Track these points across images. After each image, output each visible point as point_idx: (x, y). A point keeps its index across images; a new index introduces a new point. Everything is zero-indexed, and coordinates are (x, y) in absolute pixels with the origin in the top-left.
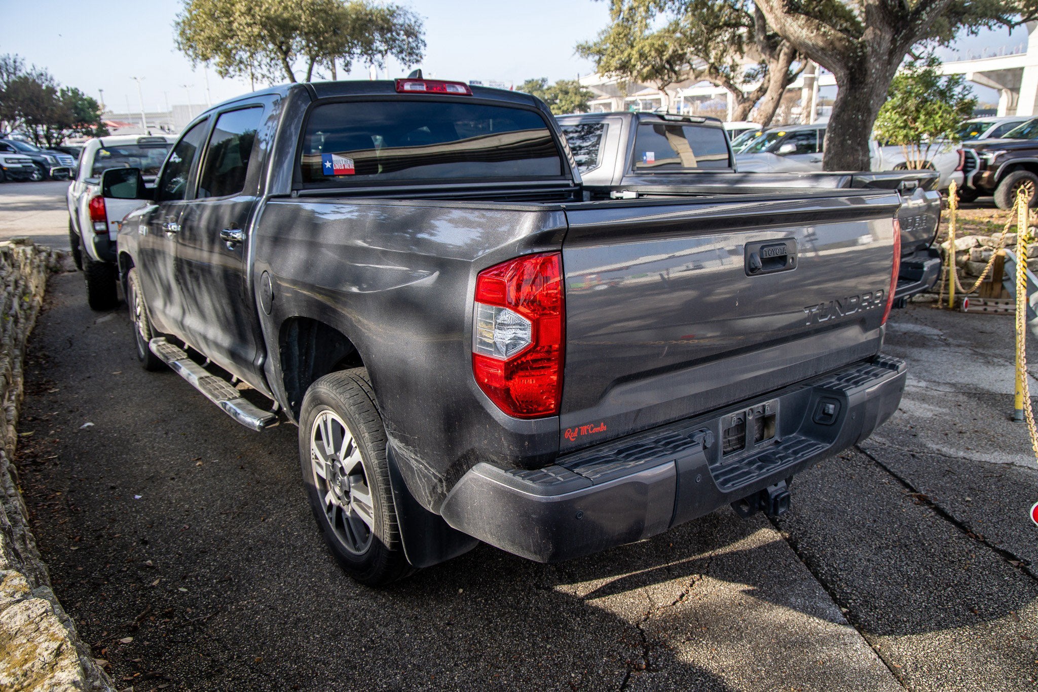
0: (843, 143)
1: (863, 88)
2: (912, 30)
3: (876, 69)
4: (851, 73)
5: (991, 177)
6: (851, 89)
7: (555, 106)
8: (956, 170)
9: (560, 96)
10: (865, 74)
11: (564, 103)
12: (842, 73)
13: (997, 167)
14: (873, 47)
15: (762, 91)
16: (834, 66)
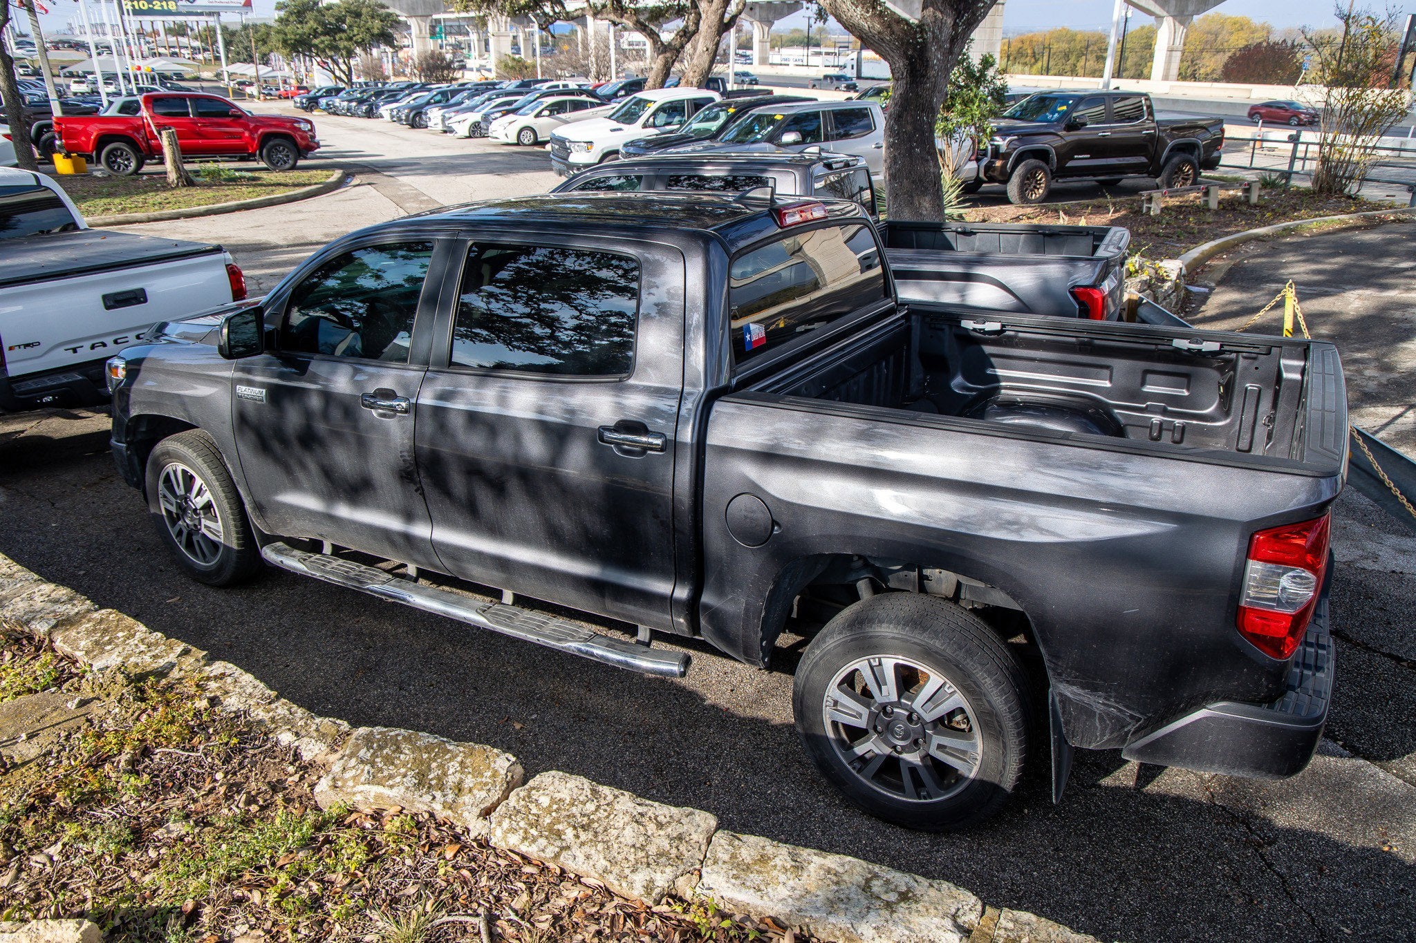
0: (910, 151)
1: (926, 83)
2: (974, 14)
3: (938, 60)
4: (911, 64)
5: (1004, 166)
6: (912, 83)
7: (343, 36)
8: (970, 160)
9: (348, 20)
10: (927, 66)
11: (356, 30)
12: (900, 64)
13: (1010, 155)
14: (933, 32)
15: (687, 35)
16: (892, 54)
